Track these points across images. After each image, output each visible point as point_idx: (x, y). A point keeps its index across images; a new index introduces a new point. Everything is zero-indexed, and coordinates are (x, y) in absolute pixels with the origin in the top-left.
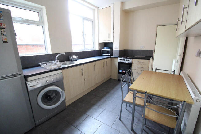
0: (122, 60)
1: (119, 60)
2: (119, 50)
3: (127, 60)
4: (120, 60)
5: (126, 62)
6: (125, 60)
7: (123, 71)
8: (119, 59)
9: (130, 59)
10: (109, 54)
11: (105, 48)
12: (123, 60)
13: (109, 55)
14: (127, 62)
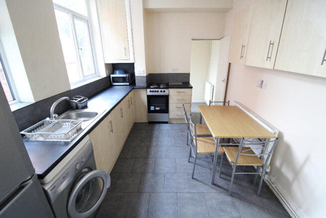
0: (153, 91)
1: (149, 92)
2: (145, 75)
3: (161, 91)
4: (151, 91)
5: (159, 93)
6: (158, 91)
7: (157, 108)
8: (148, 90)
9: (165, 90)
10: (126, 82)
11: (117, 72)
12: (155, 91)
13: (128, 84)
14: (162, 94)
